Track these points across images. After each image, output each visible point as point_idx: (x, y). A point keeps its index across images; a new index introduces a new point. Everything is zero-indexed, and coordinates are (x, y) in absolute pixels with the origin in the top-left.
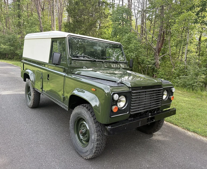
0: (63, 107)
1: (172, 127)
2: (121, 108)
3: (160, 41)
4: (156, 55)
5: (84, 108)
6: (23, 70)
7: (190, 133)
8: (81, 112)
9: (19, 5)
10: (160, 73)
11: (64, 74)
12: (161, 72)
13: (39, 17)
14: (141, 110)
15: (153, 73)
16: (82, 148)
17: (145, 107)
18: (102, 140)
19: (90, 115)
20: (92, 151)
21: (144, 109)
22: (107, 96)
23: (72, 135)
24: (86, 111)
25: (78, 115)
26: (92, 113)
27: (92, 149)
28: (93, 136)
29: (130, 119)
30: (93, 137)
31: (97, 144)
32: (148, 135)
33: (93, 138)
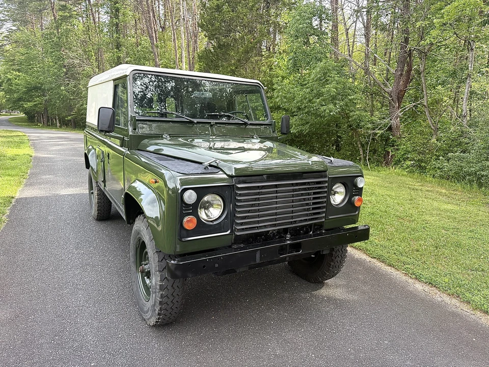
1: (380, 269)
2: (211, 221)
3: (401, 74)
4: (394, 107)
5: (144, 220)
6: (87, 146)
7: (419, 286)
8: (140, 229)
9: (117, 25)
10: (402, 147)
12: (404, 145)
13: (153, 44)
14: (265, 226)
15: (385, 148)
17: (276, 220)
18: (174, 288)
20: (155, 310)
21: (275, 225)
22: (172, 195)
23: (133, 276)
24: (146, 227)
27: (154, 305)
28: (154, 278)
29: (235, 246)
30: (153, 282)
31: (162, 297)
32: (312, 285)
33: (154, 284)
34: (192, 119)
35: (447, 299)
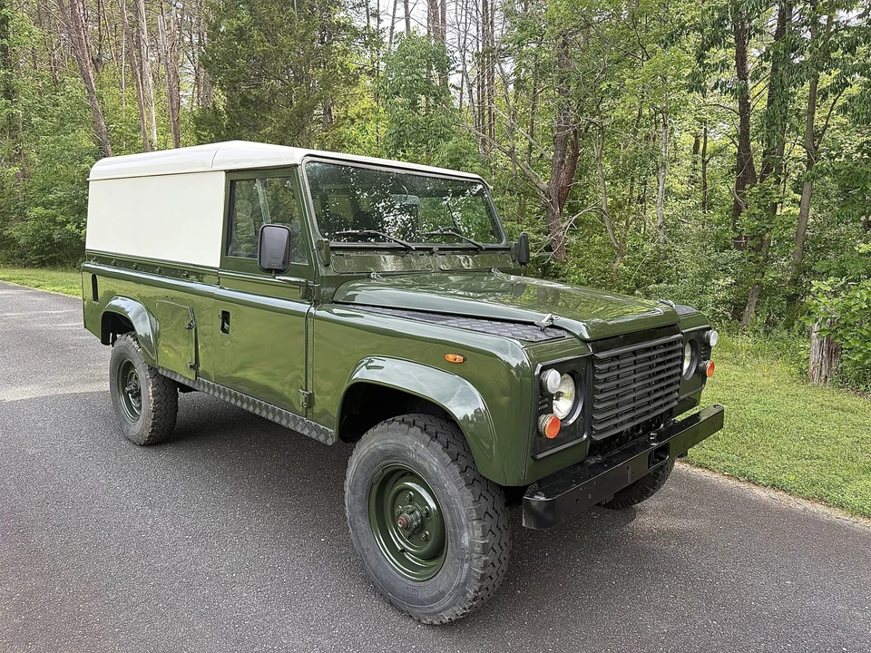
0: (306, 432)
2: (562, 421)
5: (411, 429)
6: (95, 297)
7: (760, 493)
8: (399, 447)
11: (303, 307)
14: (622, 422)
16: (411, 583)
17: (633, 409)
18: (501, 547)
19: (445, 455)
20: (465, 593)
22: (518, 379)
23: (361, 540)
24: (423, 442)
25: (388, 458)
26: (447, 447)
27: (464, 584)
28: (466, 534)
29: (592, 461)
30: (466, 540)
31: (485, 566)
33: (467, 544)
34: (409, 244)
35: (808, 505)
